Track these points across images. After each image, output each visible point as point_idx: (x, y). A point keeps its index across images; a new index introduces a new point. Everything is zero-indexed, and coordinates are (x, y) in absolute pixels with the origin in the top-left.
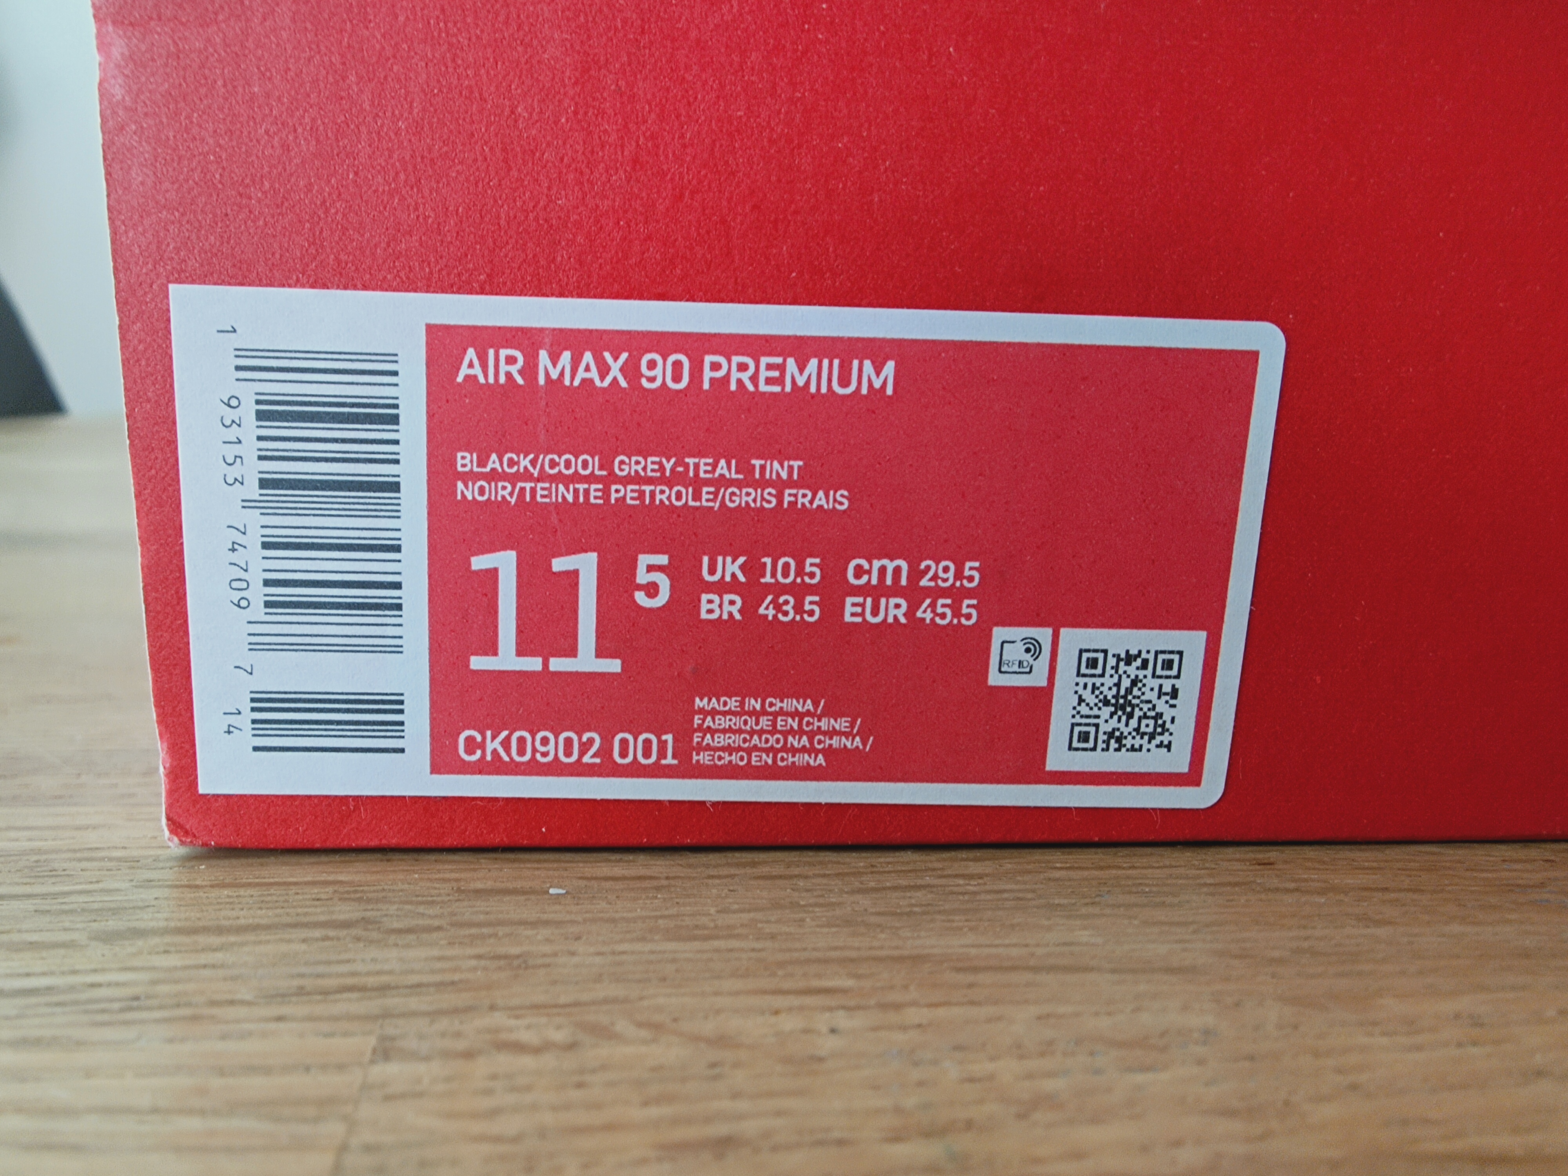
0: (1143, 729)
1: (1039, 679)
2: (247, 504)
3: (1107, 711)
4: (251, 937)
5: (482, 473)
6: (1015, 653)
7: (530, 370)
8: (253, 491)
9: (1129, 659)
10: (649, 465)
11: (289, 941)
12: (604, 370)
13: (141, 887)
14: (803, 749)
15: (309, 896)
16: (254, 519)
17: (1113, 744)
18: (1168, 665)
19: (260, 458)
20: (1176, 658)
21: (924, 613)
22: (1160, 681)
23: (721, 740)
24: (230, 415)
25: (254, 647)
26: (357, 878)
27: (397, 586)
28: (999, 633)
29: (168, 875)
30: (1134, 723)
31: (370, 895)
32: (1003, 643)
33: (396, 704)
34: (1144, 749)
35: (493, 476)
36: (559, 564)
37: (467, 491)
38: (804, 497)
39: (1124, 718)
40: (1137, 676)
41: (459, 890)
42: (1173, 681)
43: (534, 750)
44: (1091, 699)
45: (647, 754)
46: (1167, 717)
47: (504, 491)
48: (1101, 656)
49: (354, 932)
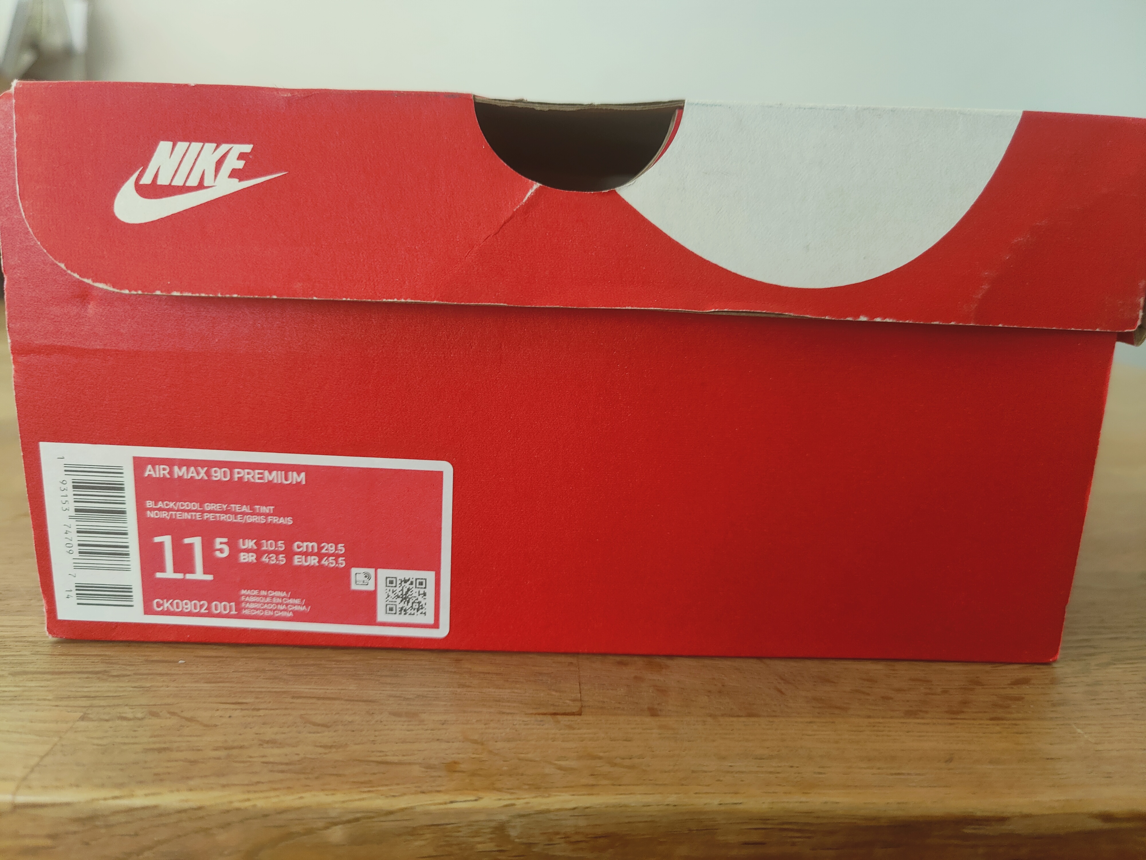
0: (414, 607)
1: (371, 587)
2: (71, 517)
3: (399, 600)
4: (62, 676)
5: (156, 508)
6: (361, 578)
7: (171, 473)
8: (73, 513)
9: (406, 581)
10: (216, 507)
11: (74, 678)
12: (198, 473)
13: (35, 654)
14: (284, 610)
15: (91, 661)
16: (73, 522)
17: (403, 612)
18: (421, 584)
19: (75, 502)
20: (424, 581)
21: (324, 562)
22: (419, 589)
23: (252, 606)
24: (63, 487)
25: (76, 568)
26: (112, 654)
27: (127, 547)
28: (354, 571)
29: (47, 649)
30: (410, 604)
31: (113, 661)
32: (356, 574)
33: (128, 589)
34: (416, 614)
35: (160, 509)
36: (187, 541)
37: (151, 514)
38: (275, 520)
39: (406, 602)
40: (409, 588)
41: (146, 661)
42: (424, 590)
43: (183, 608)
44: (393, 595)
45: (225, 609)
46: (423, 603)
47: (164, 515)
48: (394, 580)
49: (98, 675)
